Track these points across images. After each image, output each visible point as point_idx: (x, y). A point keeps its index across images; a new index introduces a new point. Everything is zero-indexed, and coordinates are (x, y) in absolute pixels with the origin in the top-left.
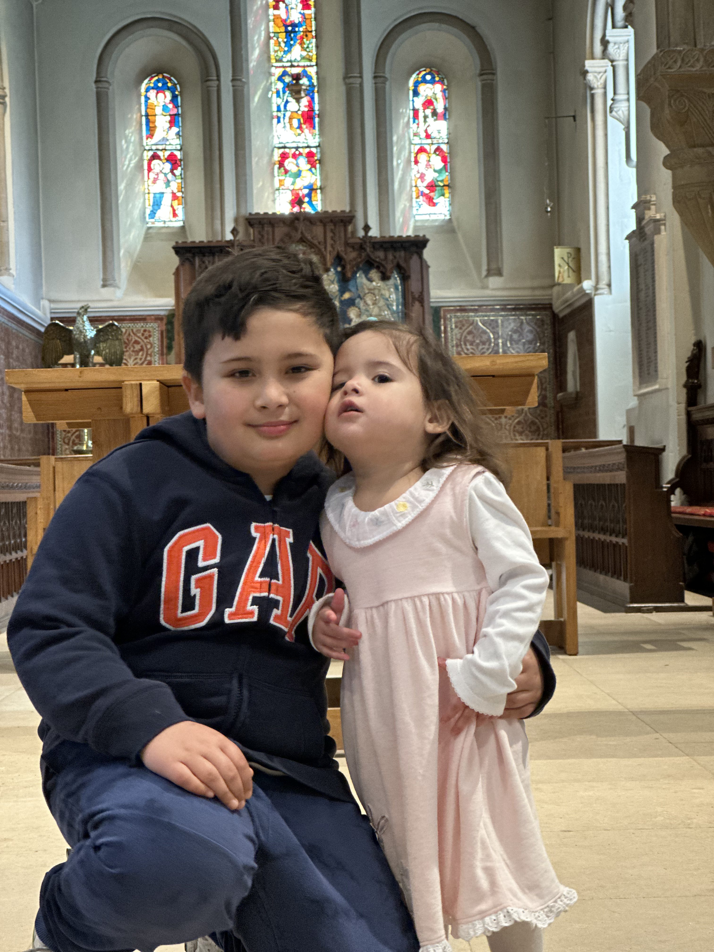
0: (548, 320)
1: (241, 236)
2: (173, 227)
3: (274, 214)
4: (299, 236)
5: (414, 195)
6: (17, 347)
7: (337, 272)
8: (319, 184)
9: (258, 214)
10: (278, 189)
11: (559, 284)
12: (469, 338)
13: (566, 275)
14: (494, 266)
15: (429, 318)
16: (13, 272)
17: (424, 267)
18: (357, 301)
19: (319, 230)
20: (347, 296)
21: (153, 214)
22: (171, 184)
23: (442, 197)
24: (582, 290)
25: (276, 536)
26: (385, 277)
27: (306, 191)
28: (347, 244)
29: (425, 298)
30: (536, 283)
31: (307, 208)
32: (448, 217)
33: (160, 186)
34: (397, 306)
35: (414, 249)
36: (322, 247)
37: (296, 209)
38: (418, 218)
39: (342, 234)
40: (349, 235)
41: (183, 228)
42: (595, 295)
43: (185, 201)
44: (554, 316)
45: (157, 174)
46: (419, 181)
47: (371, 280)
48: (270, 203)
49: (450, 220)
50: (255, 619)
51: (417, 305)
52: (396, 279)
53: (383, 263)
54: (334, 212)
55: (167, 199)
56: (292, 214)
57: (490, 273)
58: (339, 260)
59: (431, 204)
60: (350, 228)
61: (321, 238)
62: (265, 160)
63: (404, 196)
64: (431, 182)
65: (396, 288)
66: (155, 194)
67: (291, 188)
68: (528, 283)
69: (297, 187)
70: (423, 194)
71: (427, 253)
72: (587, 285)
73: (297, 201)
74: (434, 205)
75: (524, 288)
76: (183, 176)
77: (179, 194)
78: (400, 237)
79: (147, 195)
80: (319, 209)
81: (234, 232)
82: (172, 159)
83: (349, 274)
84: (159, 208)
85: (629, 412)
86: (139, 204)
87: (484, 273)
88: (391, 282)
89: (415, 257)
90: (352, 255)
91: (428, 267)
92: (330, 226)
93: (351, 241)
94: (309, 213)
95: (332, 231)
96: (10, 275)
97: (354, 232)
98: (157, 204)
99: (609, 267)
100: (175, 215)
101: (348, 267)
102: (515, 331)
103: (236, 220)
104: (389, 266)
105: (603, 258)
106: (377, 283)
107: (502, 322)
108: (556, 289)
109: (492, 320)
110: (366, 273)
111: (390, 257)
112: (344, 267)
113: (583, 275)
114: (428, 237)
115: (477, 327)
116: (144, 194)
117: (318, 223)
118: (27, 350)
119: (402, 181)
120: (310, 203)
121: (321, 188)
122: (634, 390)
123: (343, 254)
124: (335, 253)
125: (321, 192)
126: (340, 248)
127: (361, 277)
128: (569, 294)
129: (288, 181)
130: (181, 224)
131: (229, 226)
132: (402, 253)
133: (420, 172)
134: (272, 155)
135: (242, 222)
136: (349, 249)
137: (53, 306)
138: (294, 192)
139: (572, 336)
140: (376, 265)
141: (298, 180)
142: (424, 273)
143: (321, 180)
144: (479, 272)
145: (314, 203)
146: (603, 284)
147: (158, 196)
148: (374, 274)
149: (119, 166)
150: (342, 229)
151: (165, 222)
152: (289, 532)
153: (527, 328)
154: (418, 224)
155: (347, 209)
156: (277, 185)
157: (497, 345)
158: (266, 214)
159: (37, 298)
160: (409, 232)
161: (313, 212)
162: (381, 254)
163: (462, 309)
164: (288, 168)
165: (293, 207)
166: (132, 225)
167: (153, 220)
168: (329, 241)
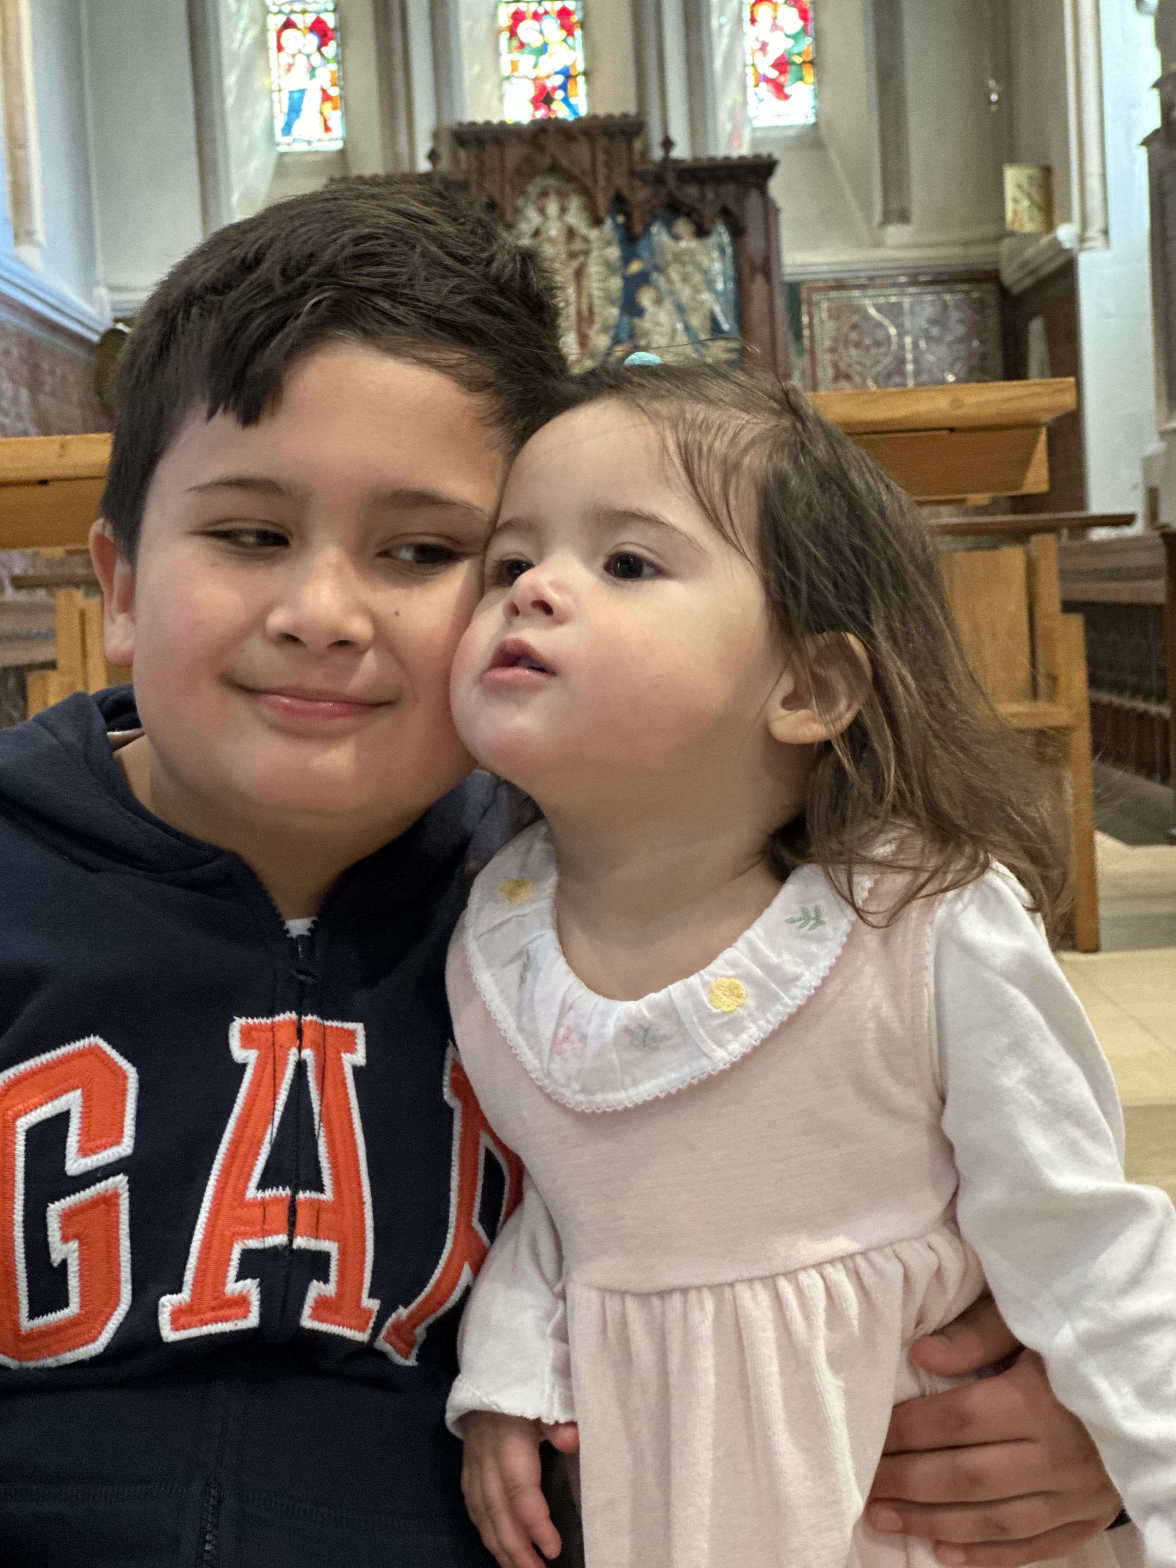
0: (992, 300)
1: (445, 165)
2: (324, 152)
3: (502, 124)
4: (546, 160)
5: (751, 80)
6: (52, 372)
7: (617, 226)
8: (580, 67)
9: (473, 124)
10: (508, 78)
11: (1012, 234)
12: (854, 336)
13: (1026, 217)
14: (894, 205)
15: (781, 303)
16: (40, 236)
17: (770, 211)
18: (655, 276)
19: (582, 150)
20: (635, 267)
21: (287, 129)
22: (317, 72)
23: (800, 83)
24: (1055, 244)
25: (308, 1054)
26: (702, 232)
27: (559, 80)
28: (633, 174)
29: (774, 267)
30: (973, 233)
31: (561, 111)
32: (812, 120)
33: (298, 79)
34: (725, 283)
35: (752, 179)
36: (589, 183)
37: (540, 114)
38: (757, 123)
39: (624, 156)
40: (636, 158)
41: (342, 152)
42: (1081, 250)
43: (344, 103)
44: (1004, 292)
45: (293, 56)
46: (759, 54)
47: (676, 238)
48: (495, 103)
49: (815, 125)
50: (253, 1320)
51: (759, 280)
52: (722, 235)
53: (698, 205)
54: (609, 116)
55: (312, 103)
56: (535, 122)
57: (888, 218)
58: (620, 203)
59: (782, 96)
60: (638, 145)
61: (586, 163)
62: (484, 23)
63: (733, 86)
64: (779, 59)
65: (722, 251)
66: (291, 92)
67: (533, 74)
68: (957, 234)
69: (542, 72)
70: (768, 80)
71: (776, 186)
72: (1066, 233)
73: (544, 98)
74: (786, 97)
75: (952, 243)
76: (340, 58)
77: (334, 92)
78: (727, 159)
79: (275, 96)
80: (583, 111)
81: (433, 156)
82: (319, 28)
83: (638, 229)
84: (298, 117)
85: (1148, 463)
86: (262, 109)
87: (877, 217)
88: (712, 240)
89: (754, 195)
90: (641, 194)
91: (777, 211)
92: (602, 142)
93: (639, 168)
94: (564, 121)
95: (607, 151)
96: (35, 244)
97: (645, 152)
98: (295, 110)
99: (1105, 199)
100: (327, 129)
101: (637, 215)
102: (933, 322)
103: (436, 135)
104: (709, 212)
105: (1094, 183)
106: (688, 243)
107: (912, 305)
108: (1006, 245)
109: (893, 304)
110: (669, 225)
111: (710, 195)
112: (628, 216)
113: (1057, 215)
114: (777, 155)
115: (867, 317)
116: (272, 91)
117: (582, 138)
118: (72, 378)
119: (729, 55)
120: (566, 100)
121: (585, 74)
122: (1158, 423)
123: (626, 193)
124: (612, 192)
125: (587, 81)
126: (621, 181)
127: (659, 233)
128: (1030, 251)
129: (526, 60)
130: (338, 145)
131: (424, 146)
132: (731, 188)
133: (761, 39)
134: (494, 16)
135: (445, 138)
136: (637, 183)
137: (117, 297)
138: (538, 82)
139: (1036, 326)
140: (685, 209)
141: (543, 58)
142: (771, 220)
143: (586, 59)
144: (868, 216)
145: (572, 100)
146: (1094, 231)
147: (296, 95)
148: (683, 227)
149: (225, 43)
150: (624, 146)
151: (309, 142)
152: (352, 1034)
153: (955, 315)
154: (760, 134)
155: (632, 110)
156: (506, 70)
157: (902, 347)
158: (488, 123)
159: (88, 284)
160: (742, 149)
161: (571, 118)
162: (693, 191)
163: (840, 285)
164: (524, 39)
165: (537, 108)
166: (251, 148)
167: (288, 139)
168: (602, 170)
